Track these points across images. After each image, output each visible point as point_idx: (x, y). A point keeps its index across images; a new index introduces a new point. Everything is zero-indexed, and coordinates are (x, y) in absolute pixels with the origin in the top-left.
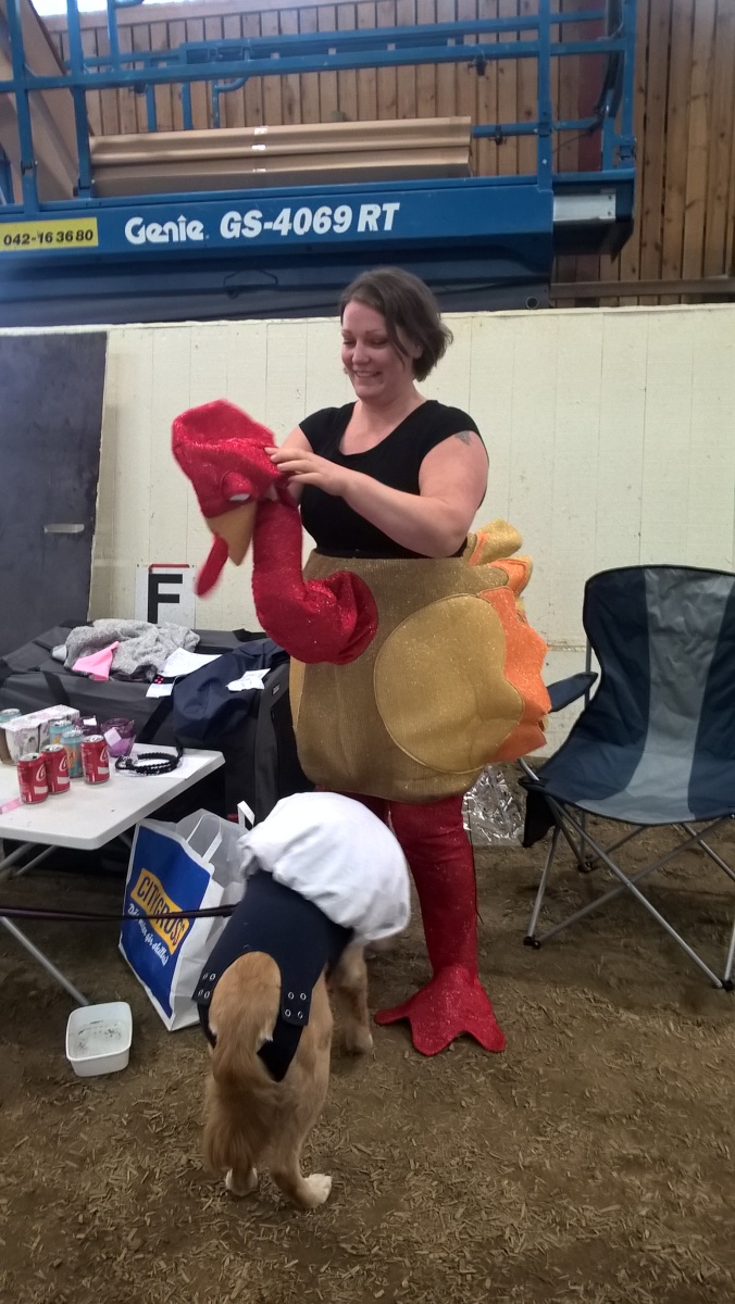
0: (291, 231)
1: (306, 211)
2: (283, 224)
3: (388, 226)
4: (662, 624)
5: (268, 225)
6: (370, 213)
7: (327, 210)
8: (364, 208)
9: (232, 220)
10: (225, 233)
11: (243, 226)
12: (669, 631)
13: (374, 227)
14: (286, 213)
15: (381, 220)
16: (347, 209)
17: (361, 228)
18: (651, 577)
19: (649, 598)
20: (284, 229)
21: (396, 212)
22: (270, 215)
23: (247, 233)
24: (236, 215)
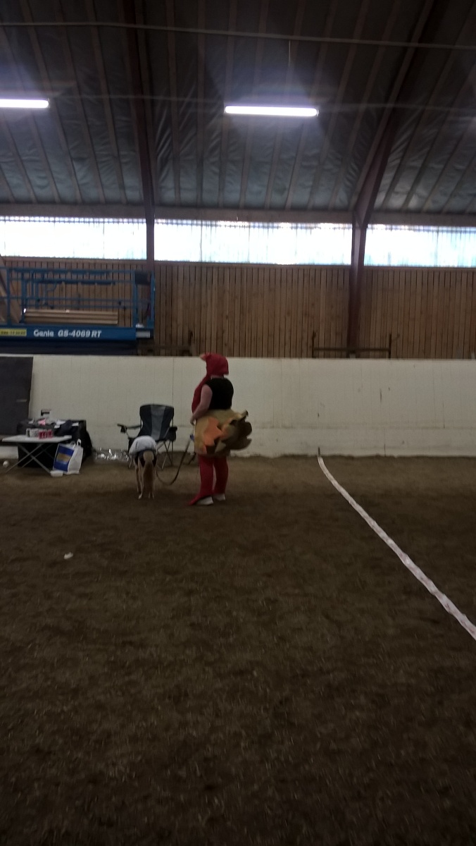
0: (76, 336)
1: (79, 331)
2: (73, 334)
3: (99, 336)
5: (70, 334)
6: (95, 333)
7: (84, 331)
8: (93, 332)
9: (61, 332)
10: (59, 335)
11: (63, 334)
12: (155, 416)
13: (95, 336)
14: (74, 332)
15: (97, 335)
16: (89, 332)
17: (92, 335)
18: (152, 406)
19: (152, 410)
21: (101, 334)
22: (71, 331)
23: (65, 335)
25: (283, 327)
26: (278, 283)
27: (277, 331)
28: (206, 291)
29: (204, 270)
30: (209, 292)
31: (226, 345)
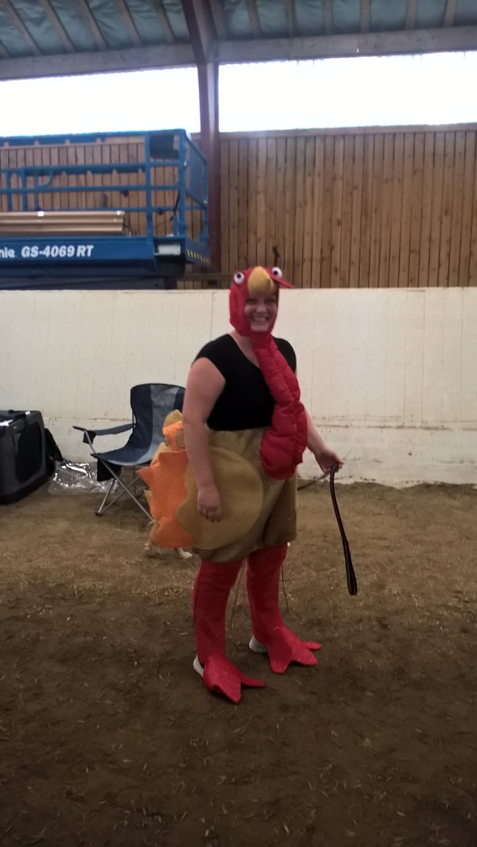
0: (50, 255)
1: (56, 247)
2: (47, 252)
3: (89, 254)
4: (157, 404)
5: (41, 252)
6: (82, 249)
7: (65, 247)
8: (79, 247)
9: (26, 250)
10: (24, 255)
11: (30, 252)
12: (158, 407)
13: (83, 255)
14: (48, 248)
15: (86, 252)
16: (73, 248)
17: (78, 255)
18: (153, 387)
19: (152, 395)
20: (48, 255)
21: (92, 250)
22: (42, 248)
23: (33, 255)
24: (28, 248)
25: (435, 235)
26: (429, 159)
27: (425, 245)
28: (304, 180)
29: (301, 144)
30: (309, 180)
31: (336, 270)
